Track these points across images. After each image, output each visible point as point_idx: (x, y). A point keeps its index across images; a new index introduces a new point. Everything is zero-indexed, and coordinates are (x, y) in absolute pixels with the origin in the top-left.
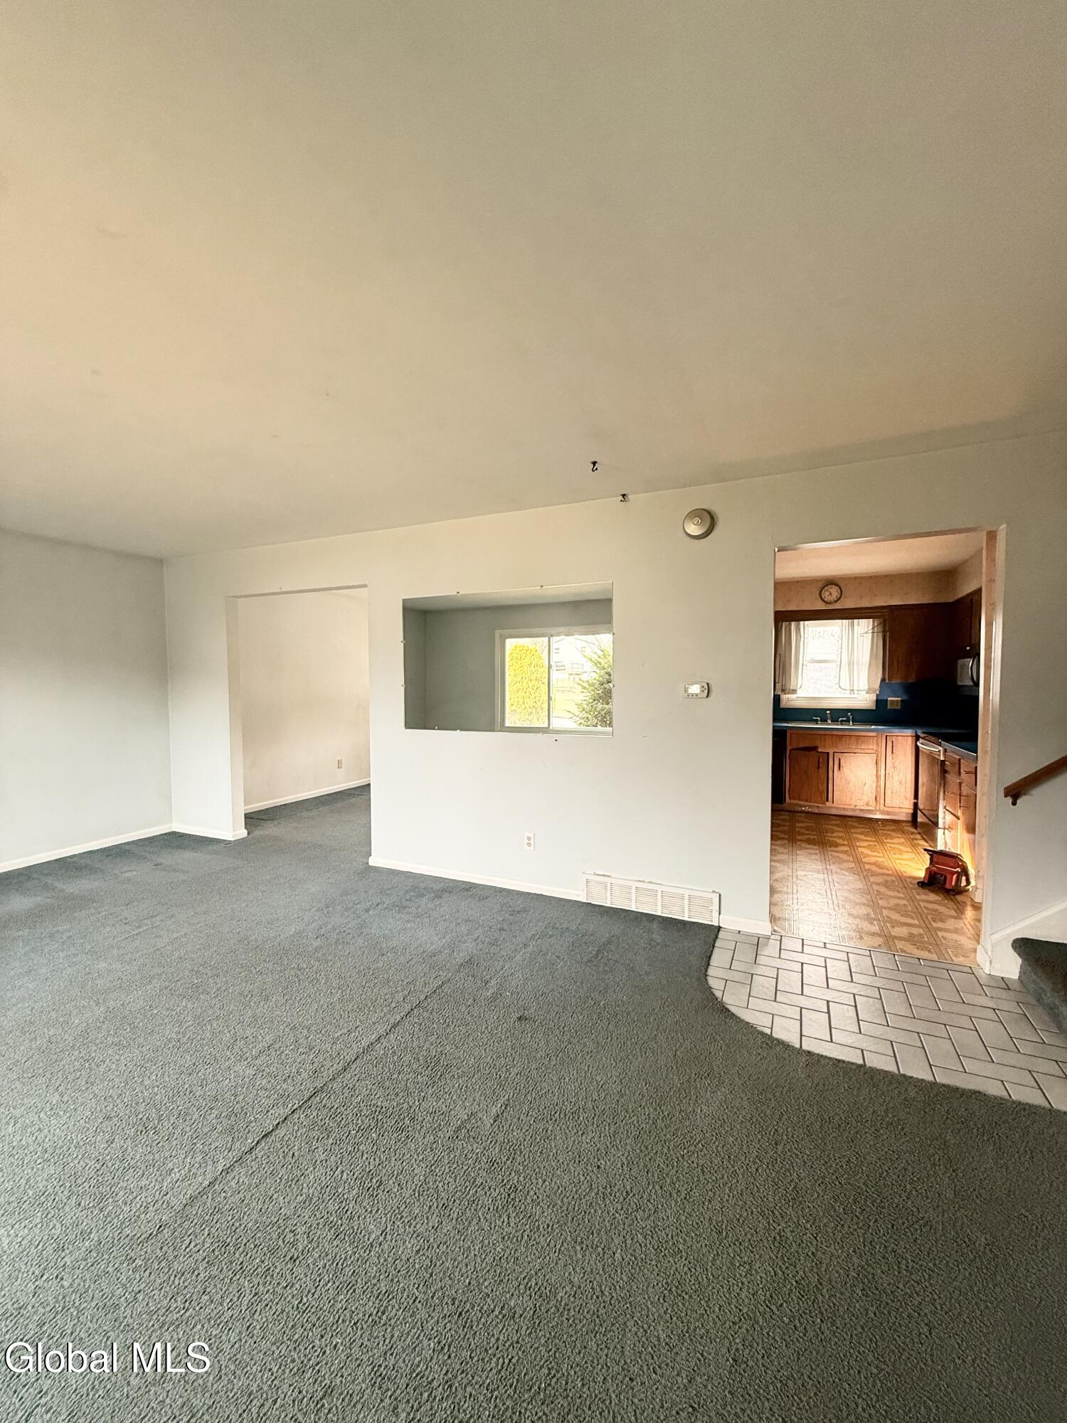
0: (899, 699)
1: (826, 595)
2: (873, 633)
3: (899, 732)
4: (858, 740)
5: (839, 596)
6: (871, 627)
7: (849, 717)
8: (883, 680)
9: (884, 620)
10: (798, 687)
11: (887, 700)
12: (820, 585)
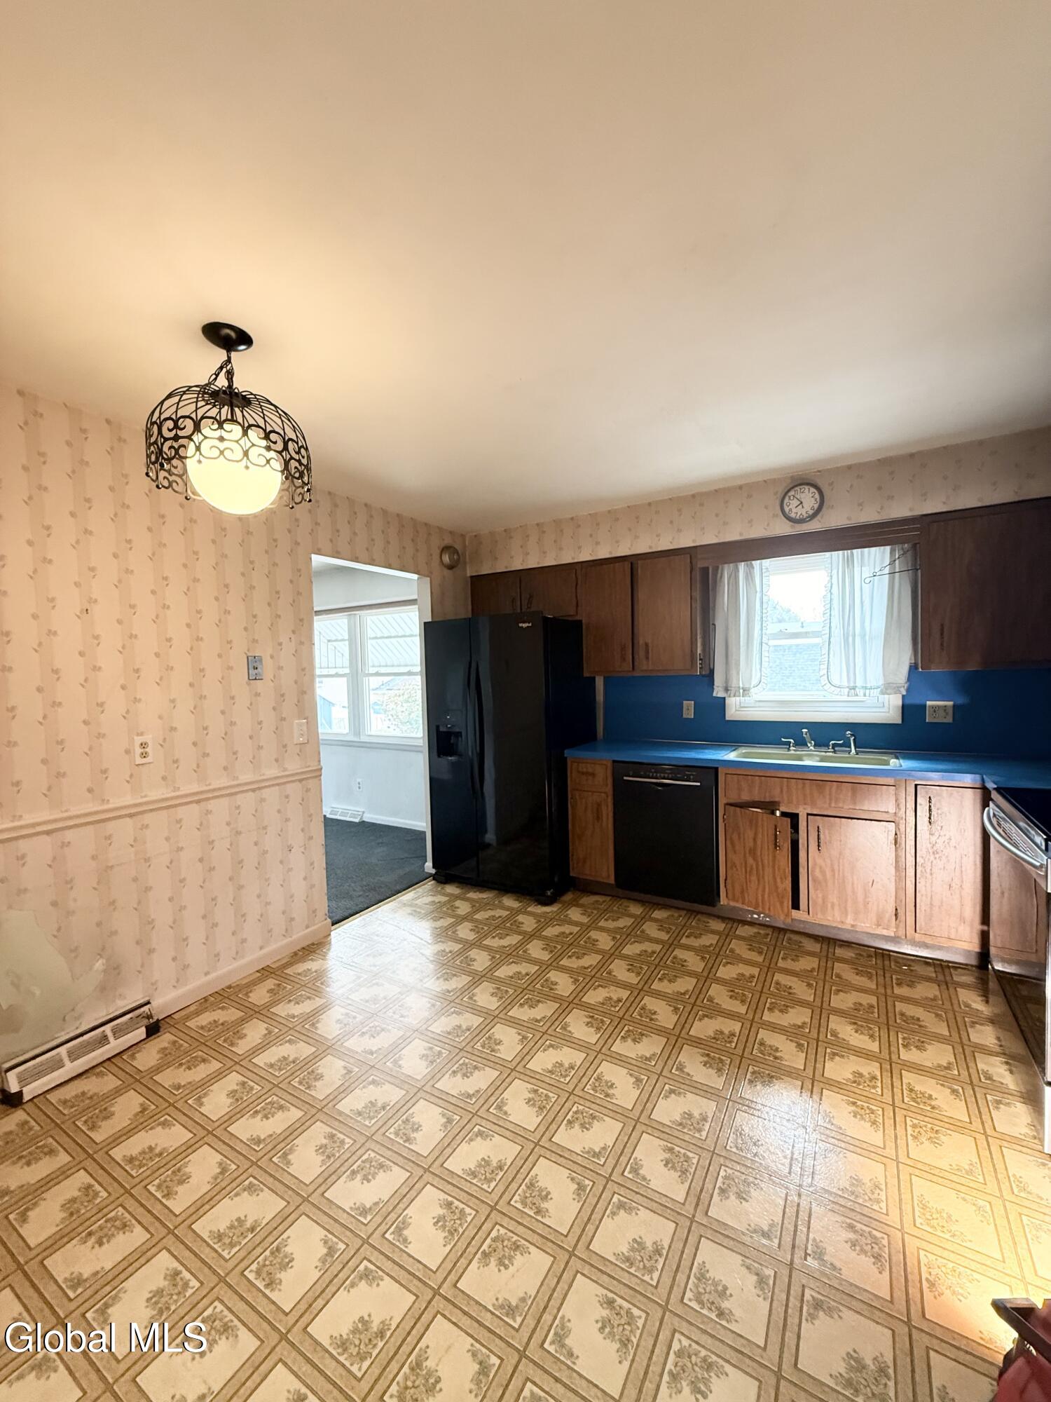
0: (951, 703)
1: (792, 507)
2: (892, 573)
3: (943, 779)
4: (854, 792)
5: (816, 506)
6: (887, 561)
7: (849, 738)
8: (913, 668)
9: (914, 546)
10: (754, 682)
11: (925, 706)
12: (781, 490)
